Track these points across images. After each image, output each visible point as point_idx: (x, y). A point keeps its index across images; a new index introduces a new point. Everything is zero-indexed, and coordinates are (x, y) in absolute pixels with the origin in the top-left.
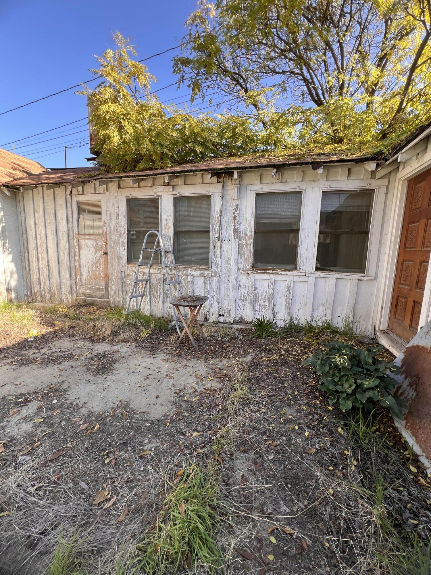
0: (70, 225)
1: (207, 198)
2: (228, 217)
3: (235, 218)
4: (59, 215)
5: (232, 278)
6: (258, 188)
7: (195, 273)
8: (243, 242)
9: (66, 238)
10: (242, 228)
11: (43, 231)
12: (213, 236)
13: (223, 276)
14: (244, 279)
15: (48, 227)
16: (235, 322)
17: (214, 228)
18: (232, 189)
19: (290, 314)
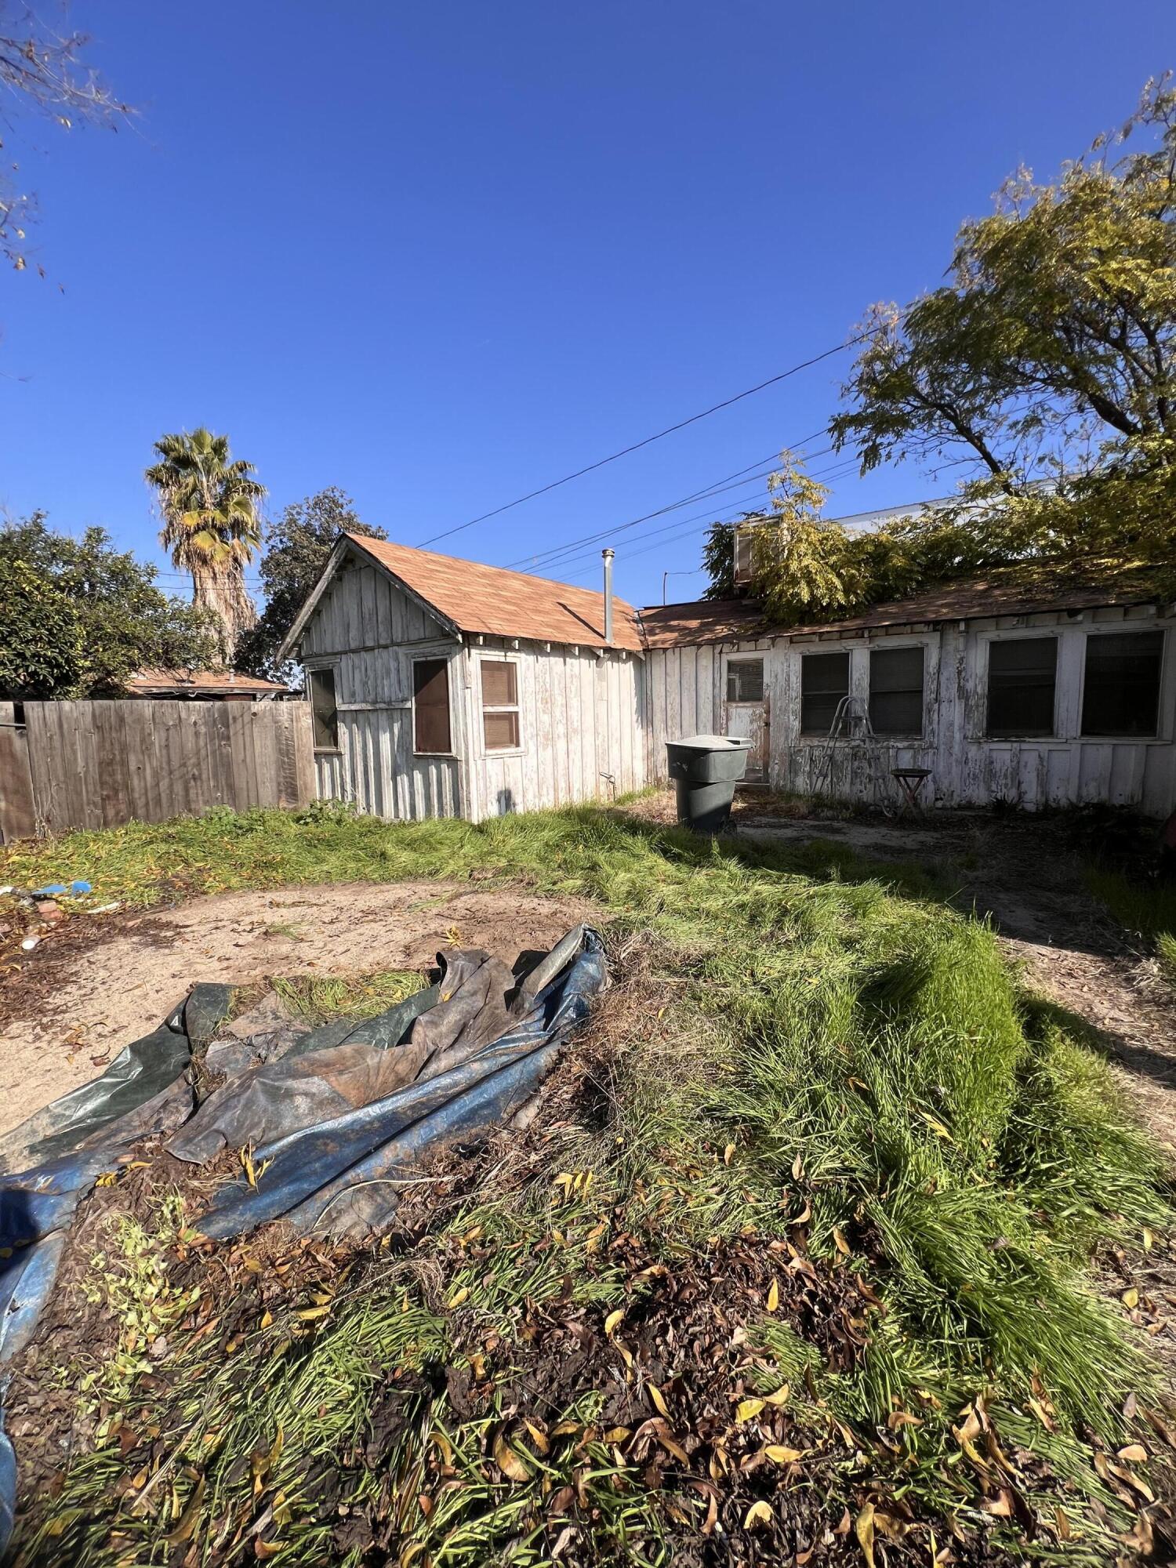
0: (717, 690)
1: (918, 653)
2: (950, 672)
3: (959, 673)
4: (701, 678)
5: (956, 749)
6: (993, 635)
7: (900, 745)
8: (972, 702)
9: (710, 707)
10: (970, 686)
11: (678, 700)
12: (928, 696)
13: (942, 748)
14: (973, 751)
15: (685, 694)
16: (960, 807)
17: (929, 686)
18: (955, 641)
19: (1045, 793)
